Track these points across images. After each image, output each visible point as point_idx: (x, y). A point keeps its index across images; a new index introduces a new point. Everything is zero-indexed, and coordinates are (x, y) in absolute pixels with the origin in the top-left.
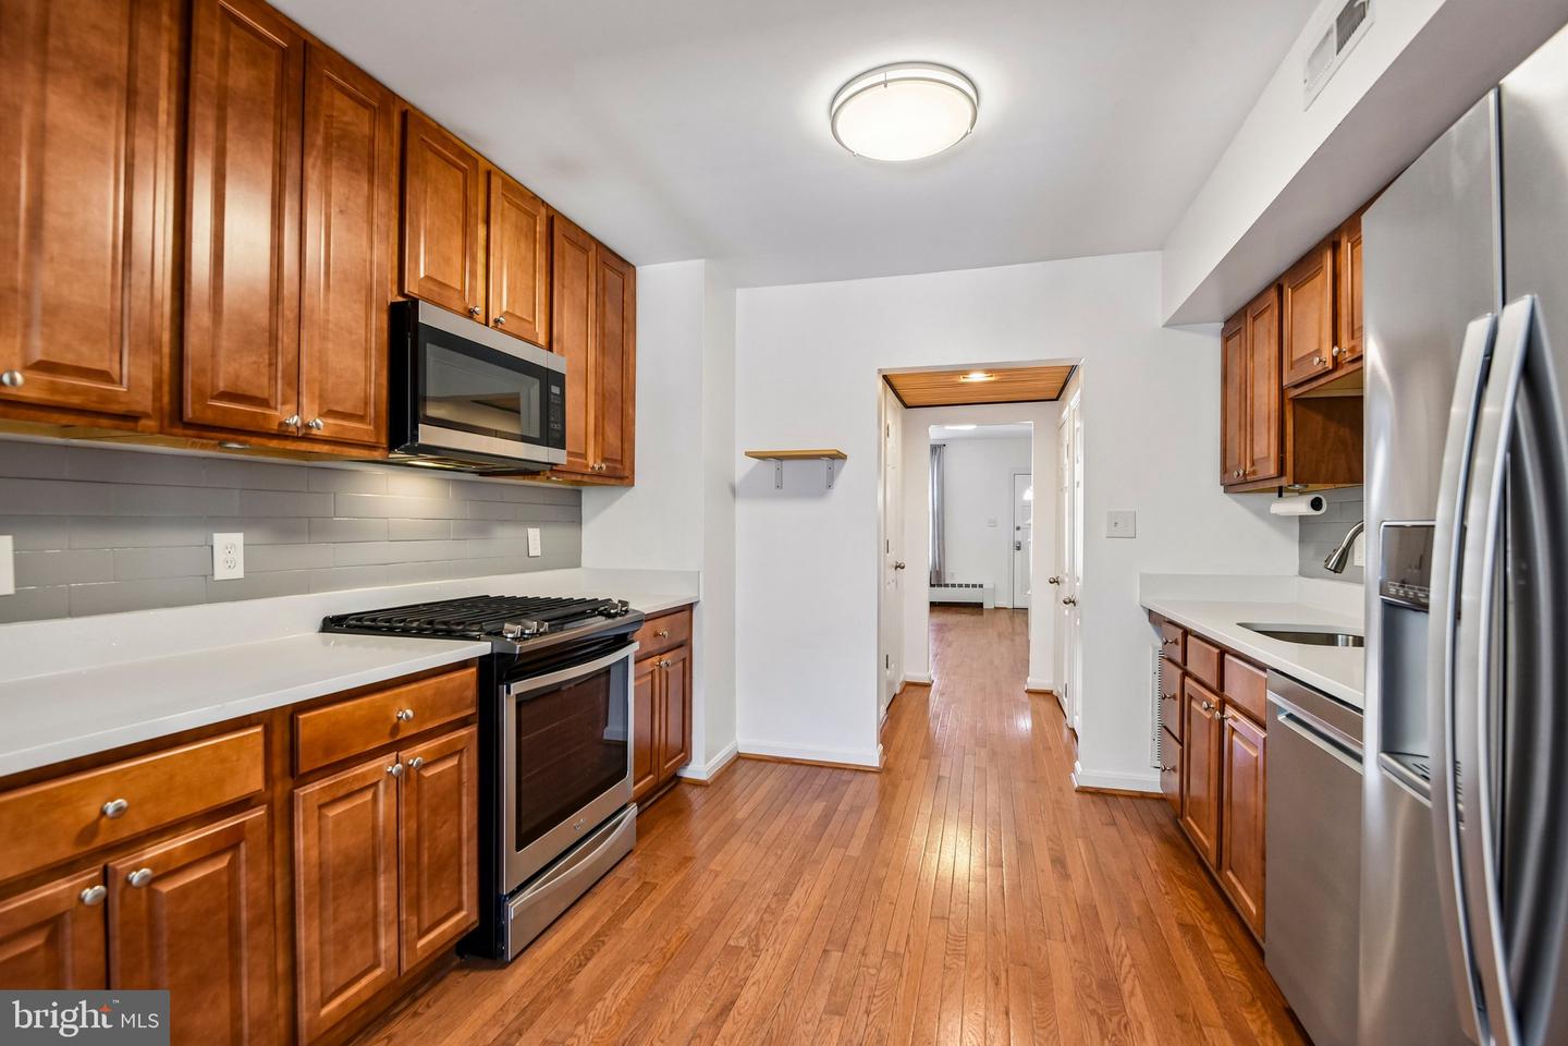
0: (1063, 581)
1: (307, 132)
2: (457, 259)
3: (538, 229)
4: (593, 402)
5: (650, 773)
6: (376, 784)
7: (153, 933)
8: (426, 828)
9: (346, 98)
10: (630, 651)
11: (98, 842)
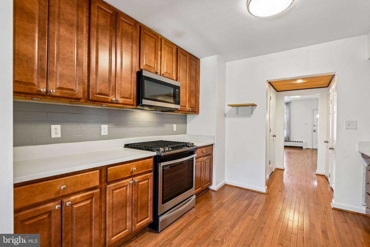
0: (329, 142)
1: (117, 32)
2: (153, 60)
3: (174, 51)
4: (188, 92)
5: (200, 187)
6: (127, 185)
7: (72, 217)
8: (139, 197)
9: (126, 23)
10: (194, 156)
11: (60, 195)
